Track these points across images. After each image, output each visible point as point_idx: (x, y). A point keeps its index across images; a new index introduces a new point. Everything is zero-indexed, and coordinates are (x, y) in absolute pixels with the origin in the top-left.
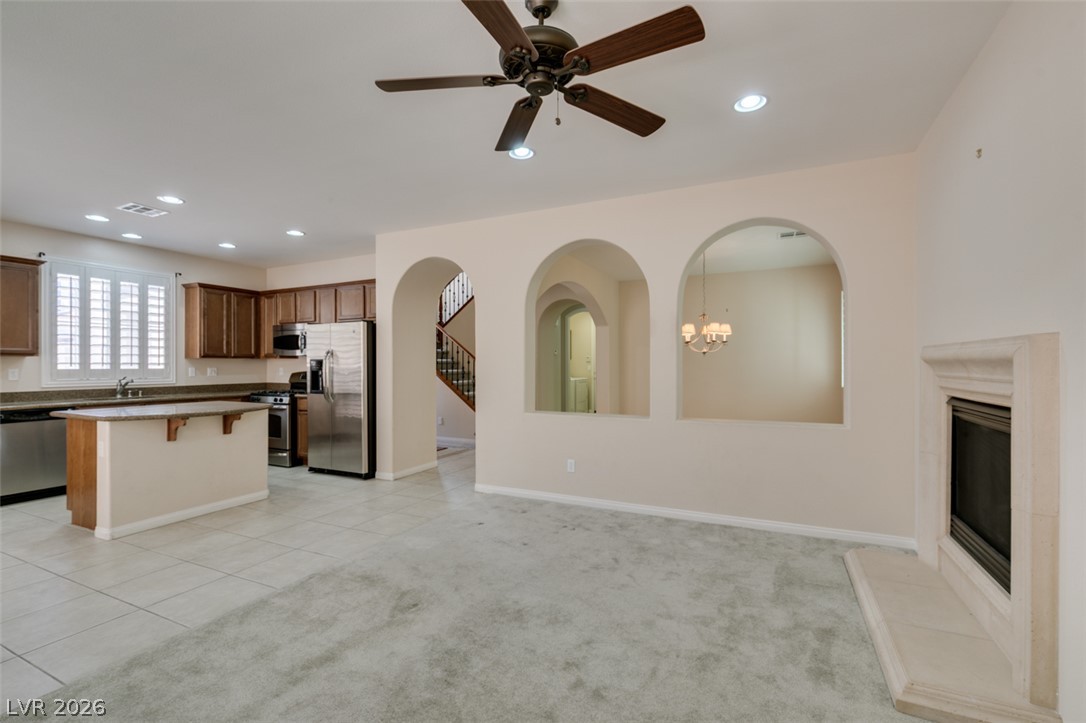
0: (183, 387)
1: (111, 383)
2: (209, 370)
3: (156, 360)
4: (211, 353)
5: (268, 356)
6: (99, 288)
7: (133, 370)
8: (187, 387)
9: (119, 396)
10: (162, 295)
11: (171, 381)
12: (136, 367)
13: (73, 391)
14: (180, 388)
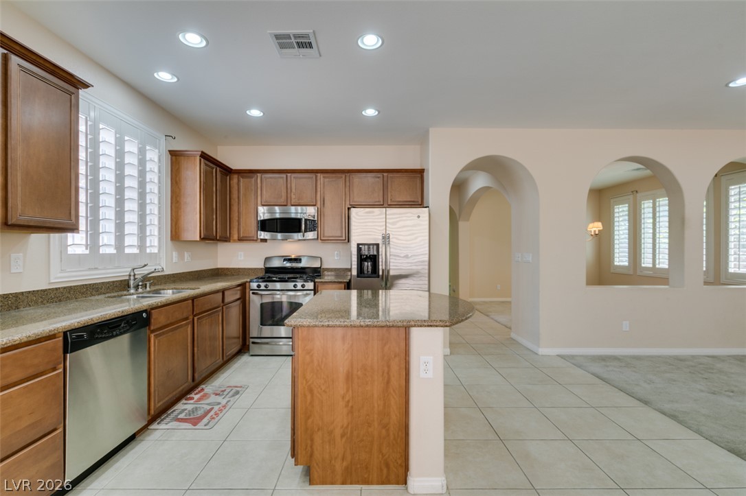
0: (170, 275)
4: (207, 235)
5: (241, 240)
8: (173, 275)
9: (132, 291)
12: (136, 250)
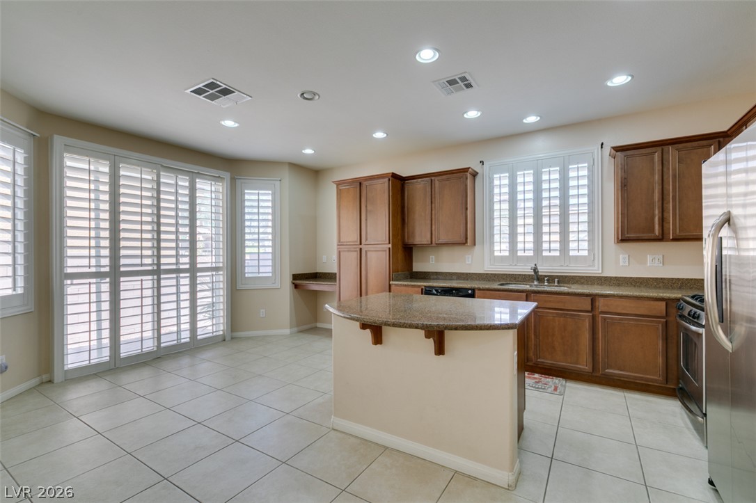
0: (611, 278)
1: (527, 269)
2: (649, 258)
3: (580, 246)
4: (632, 235)
6: (525, 179)
7: (554, 256)
8: (617, 279)
9: (536, 283)
10: (584, 172)
11: (595, 270)
12: (557, 254)
13: (504, 274)
14: (606, 278)
